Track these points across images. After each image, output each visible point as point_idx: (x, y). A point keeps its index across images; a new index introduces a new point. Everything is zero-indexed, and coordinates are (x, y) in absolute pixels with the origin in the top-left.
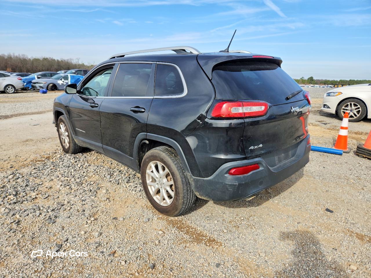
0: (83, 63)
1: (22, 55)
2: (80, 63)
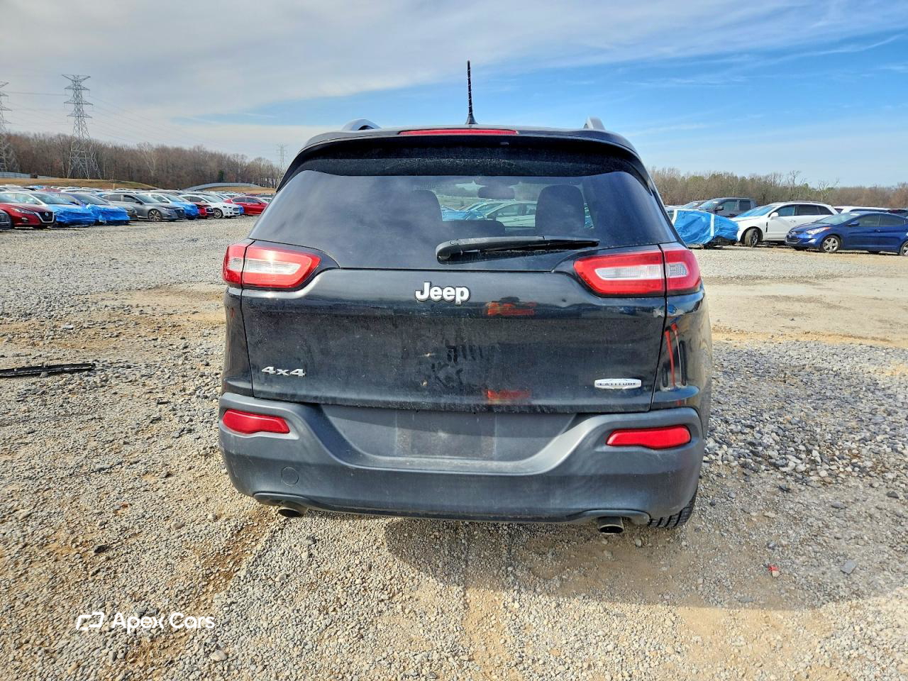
0: (807, 185)
1: (669, 170)
2: (798, 183)
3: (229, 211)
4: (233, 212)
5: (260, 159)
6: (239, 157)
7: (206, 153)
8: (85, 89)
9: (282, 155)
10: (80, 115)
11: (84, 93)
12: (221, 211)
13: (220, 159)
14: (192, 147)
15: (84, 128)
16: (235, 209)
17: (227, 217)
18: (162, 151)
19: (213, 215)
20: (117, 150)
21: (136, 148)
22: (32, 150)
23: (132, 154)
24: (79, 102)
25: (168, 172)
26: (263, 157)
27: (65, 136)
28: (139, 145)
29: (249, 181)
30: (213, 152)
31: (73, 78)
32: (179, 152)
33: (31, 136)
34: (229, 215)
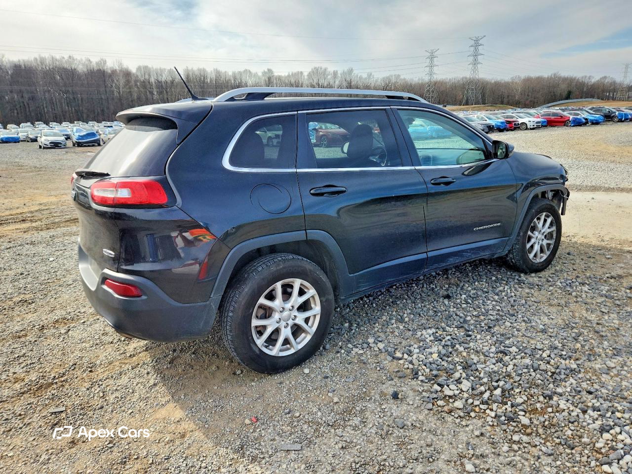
3: (532, 124)
4: (536, 125)
5: (605, 77)
6: (587, 78)
7: (560, 78)
8: (481, 45)
9: (626, 72)
10: (475, 63)
11: (480, 48)
12: (526, 124)
13: (570, 81)
14: (550, 75)
15: (477, 72)
16: (537, 123)
17: (531, 129)
18: (528, 80)
19: (519, 128)
20: (497, 84)
21: (510, 81)
22: (446, 90)
23: (507, 85)
24: (476, 55)
25: (528, 95)
26: (608, 76)
27: (466, 78)
28: (512, 78)
29: (592, 97)
30: (566, 76)
31: (475, 39)
32: (539, 79)
33: (448, 81)
34: (532, 127)
